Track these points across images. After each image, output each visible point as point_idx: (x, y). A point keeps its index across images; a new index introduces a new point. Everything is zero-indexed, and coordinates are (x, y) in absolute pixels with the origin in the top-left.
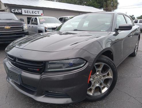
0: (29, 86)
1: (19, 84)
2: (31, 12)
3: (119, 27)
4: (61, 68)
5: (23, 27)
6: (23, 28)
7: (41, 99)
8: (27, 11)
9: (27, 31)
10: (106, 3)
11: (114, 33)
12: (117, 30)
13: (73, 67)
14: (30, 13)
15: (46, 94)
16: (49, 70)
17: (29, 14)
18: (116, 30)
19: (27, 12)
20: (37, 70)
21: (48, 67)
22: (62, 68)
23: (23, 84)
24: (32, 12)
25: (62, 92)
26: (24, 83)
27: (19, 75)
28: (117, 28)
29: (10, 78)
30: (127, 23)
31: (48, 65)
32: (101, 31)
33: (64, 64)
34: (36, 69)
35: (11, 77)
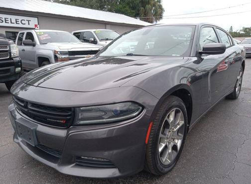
0: (50, 148)
1: (34, 146)
2: (14, 21)
3: (203, 48)
4: (101, 118)
5: (10, 50)
6: (10, 53)
7: (69, 170)
8: (5, 19)
9: (18, 59)
10: (144, 8)
11: (195, 59)
12: (201, 53)
13: (121, 116)
14: (11, 23)
15: (76, 161)
16: (82, 122)
17: (10, 25)
18: (199, 54)
19: (6, 21)
20: (62, 121)
21: (80, 117)
22: (103, 118)
23: (41, 145)
24: (16, 22)
25: (103, 159)
26: (41, 143)
27: (32, 130)
28: (200, 51)
29: (19, 136)
30: (219, 42)
31: (80, 114)
32: (173, 55)
33: (105, 112)
34: (60, 120)
35: (21, 135)
